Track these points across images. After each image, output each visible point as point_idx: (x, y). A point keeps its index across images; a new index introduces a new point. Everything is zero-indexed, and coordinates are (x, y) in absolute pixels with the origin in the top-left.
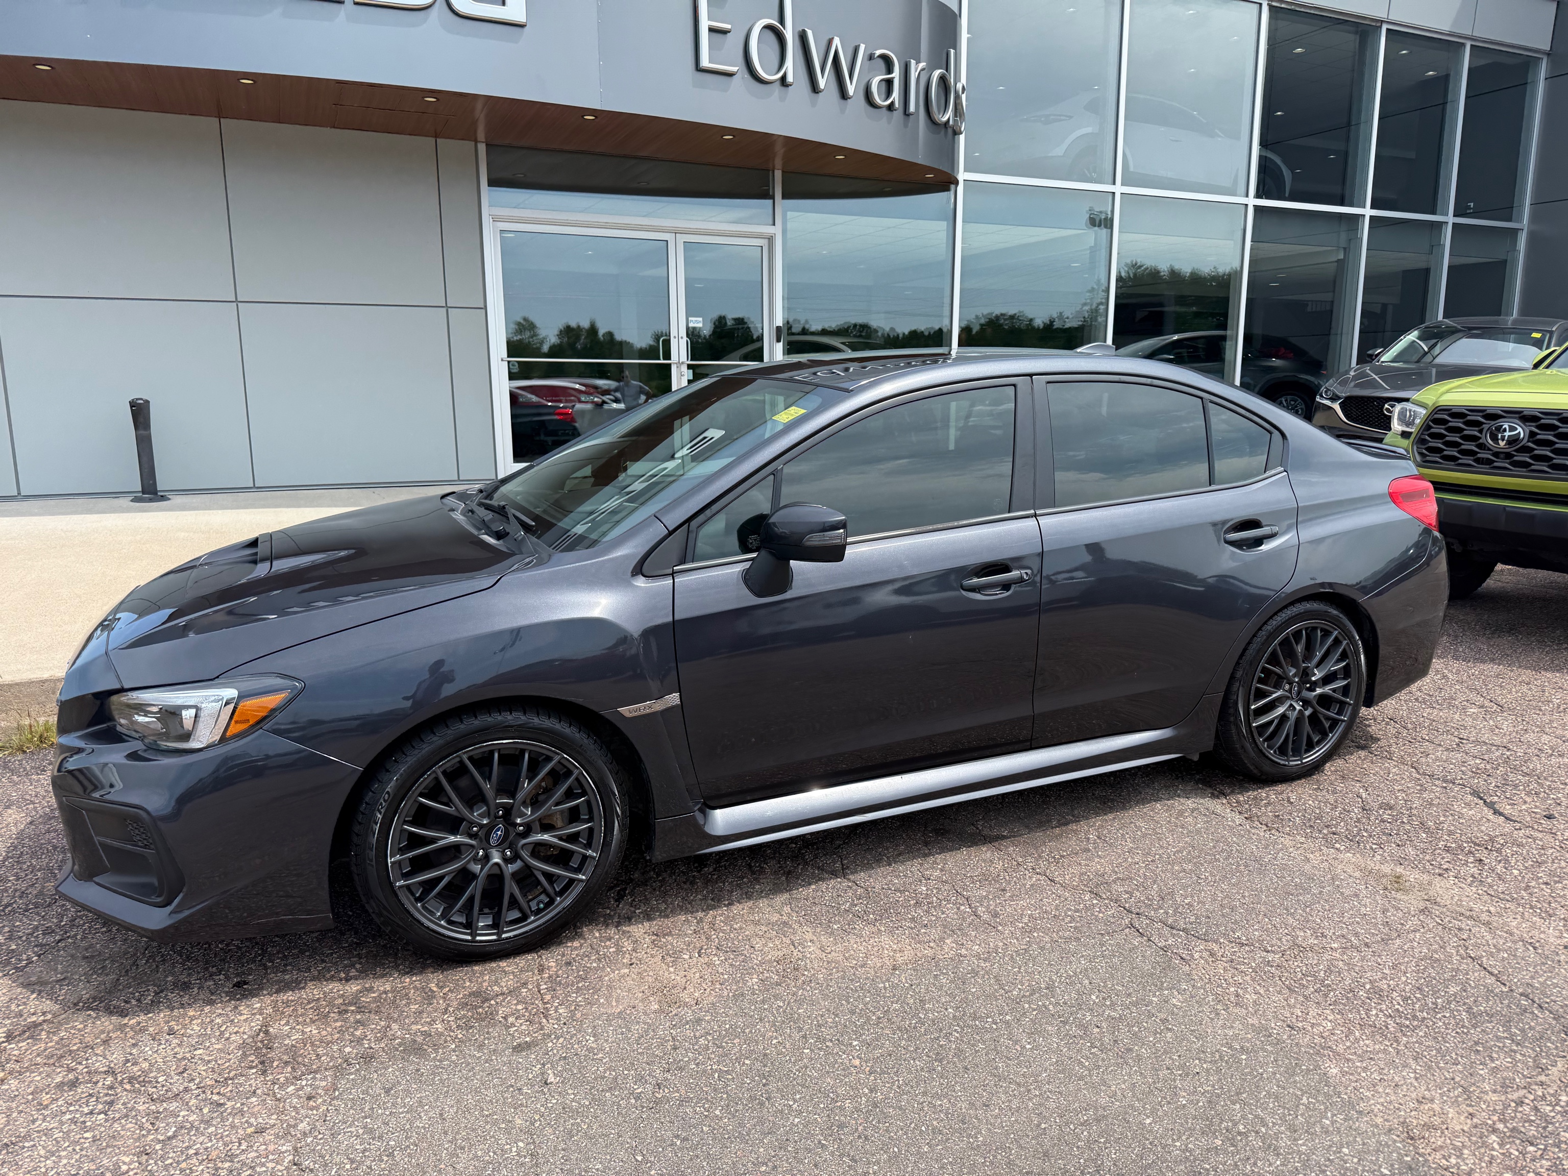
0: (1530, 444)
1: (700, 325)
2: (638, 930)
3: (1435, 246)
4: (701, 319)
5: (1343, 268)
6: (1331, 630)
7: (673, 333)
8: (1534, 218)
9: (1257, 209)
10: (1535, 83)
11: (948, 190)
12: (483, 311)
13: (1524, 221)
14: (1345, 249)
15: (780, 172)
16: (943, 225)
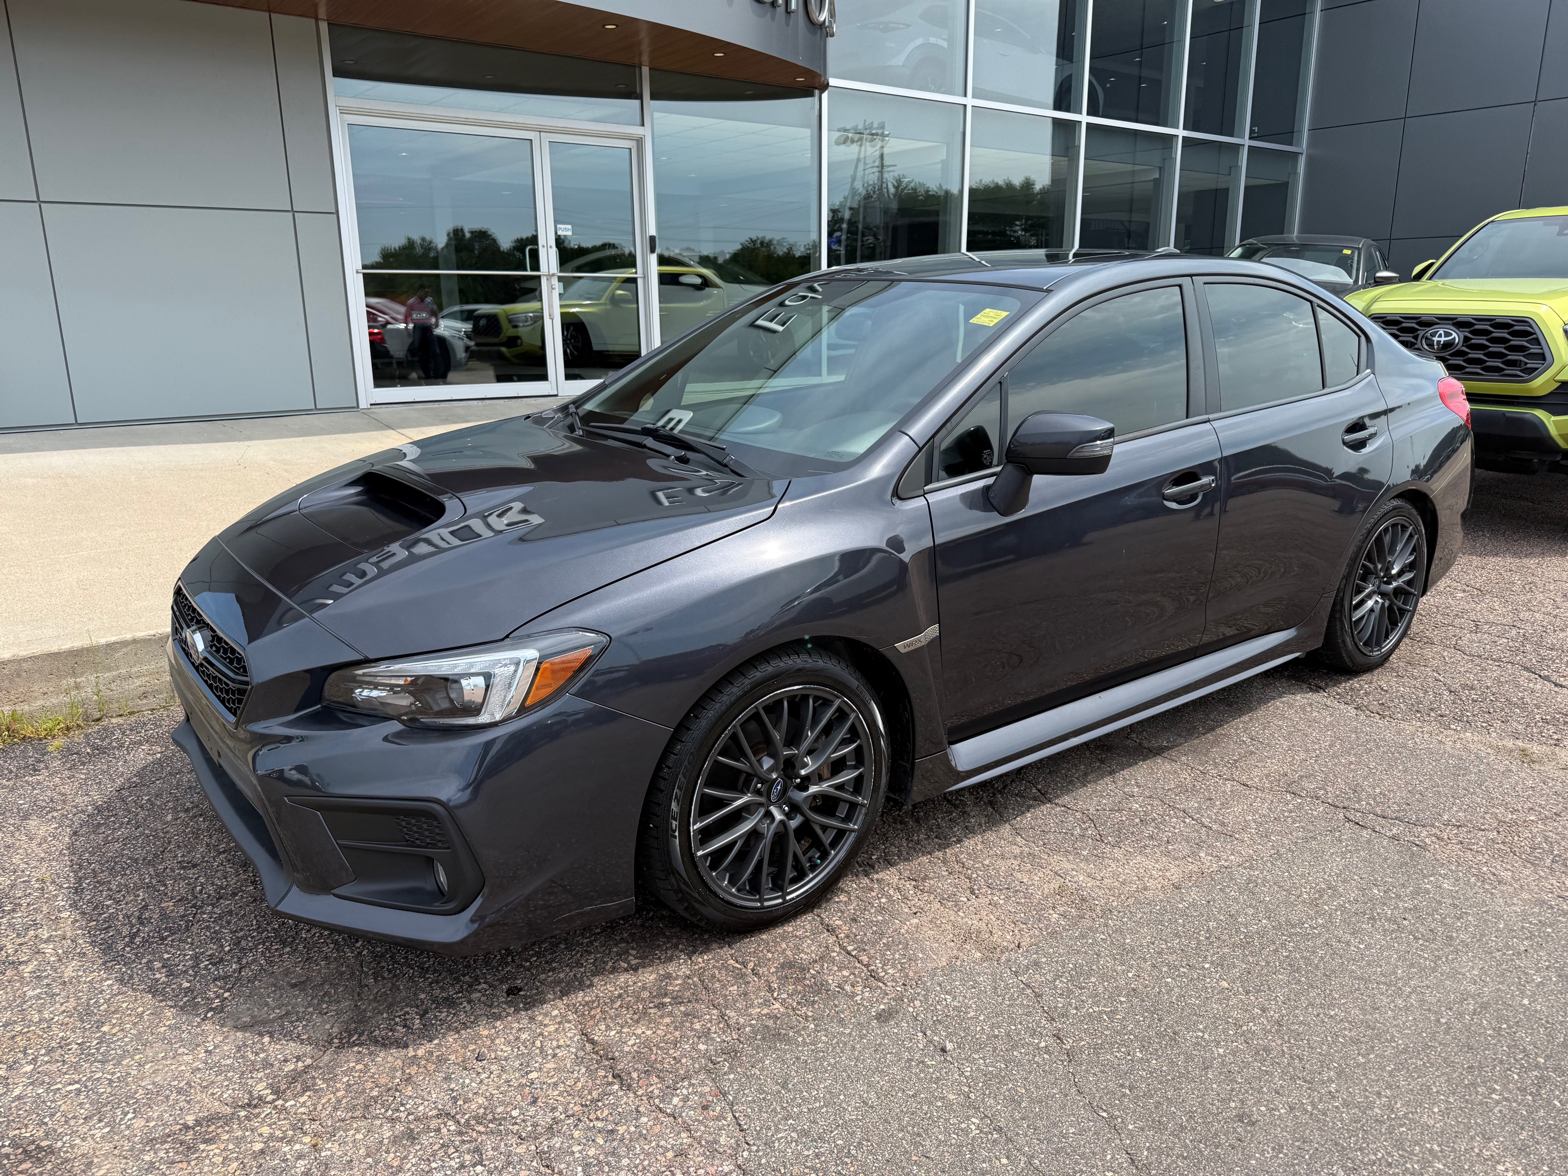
0: (1465, 349)
1: (569, 233)
2: (890, 876)
3: (1233, 168)
4: (569, 227)
5: (1159, 185)
6: (1407, 524)
7: (541, 241)
8: (1312, 143)
9: (1089, 125)
10: (1312, 12)
11: (812, 95)
12: (335, 216)
13: (1303, 144)
14: (1160, 168)
15: (648, 68)
16: (806, 133)
